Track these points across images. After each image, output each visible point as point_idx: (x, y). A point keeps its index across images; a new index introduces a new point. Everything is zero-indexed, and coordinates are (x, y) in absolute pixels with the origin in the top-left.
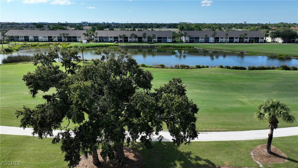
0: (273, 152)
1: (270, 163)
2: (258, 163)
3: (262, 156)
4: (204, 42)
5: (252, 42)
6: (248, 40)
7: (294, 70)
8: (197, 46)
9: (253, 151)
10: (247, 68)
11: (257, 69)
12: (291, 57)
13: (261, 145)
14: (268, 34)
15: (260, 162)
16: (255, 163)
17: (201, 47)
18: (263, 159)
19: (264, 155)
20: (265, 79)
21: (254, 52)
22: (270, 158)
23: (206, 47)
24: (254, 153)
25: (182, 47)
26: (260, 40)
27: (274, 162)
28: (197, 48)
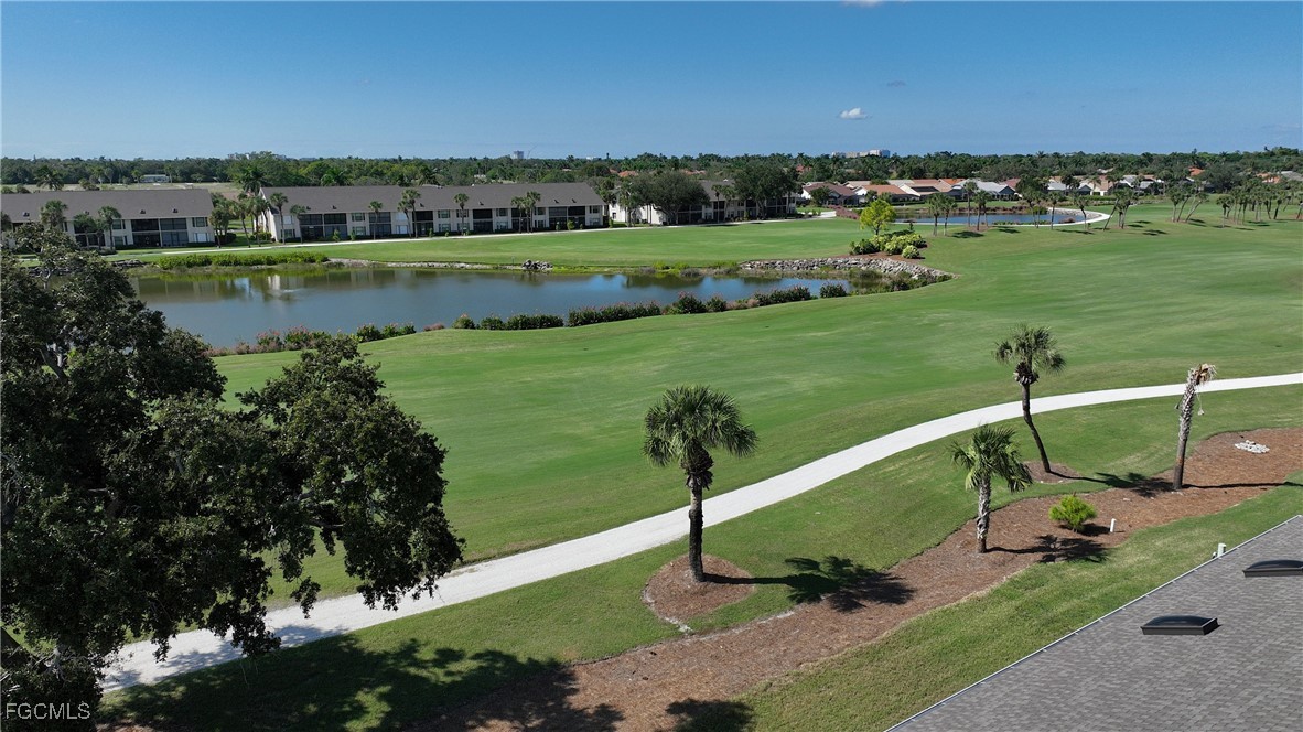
0: (711, 572)
1: (710, 611)
2: (674, 621)
3: (681, 598)
4: (368, 233)
5: (564, 228)
6: (545, 218)
7: (717, 311)
8: (343, 253)
9: (648, 589)
10: (566, 320)
11: (600, 320)
12: (701, 271)
13: (669, 561)
14: (614, 191)
15: (678, 616)
16: (665, 624)
17: (364, 255)
18: (686, 606)
19: (686, 592)
20: (633, 350)
21: (577, 262)
22: (707, 596)
23: (386, 255)
24: (654, 595)
25: (270, 262)
26: (589, 217)
27: (719, 604)
28: (345, 261)
